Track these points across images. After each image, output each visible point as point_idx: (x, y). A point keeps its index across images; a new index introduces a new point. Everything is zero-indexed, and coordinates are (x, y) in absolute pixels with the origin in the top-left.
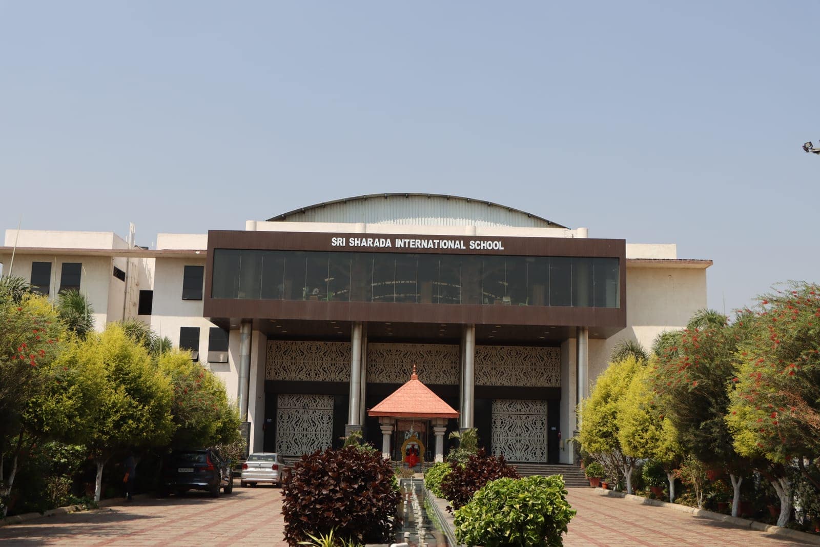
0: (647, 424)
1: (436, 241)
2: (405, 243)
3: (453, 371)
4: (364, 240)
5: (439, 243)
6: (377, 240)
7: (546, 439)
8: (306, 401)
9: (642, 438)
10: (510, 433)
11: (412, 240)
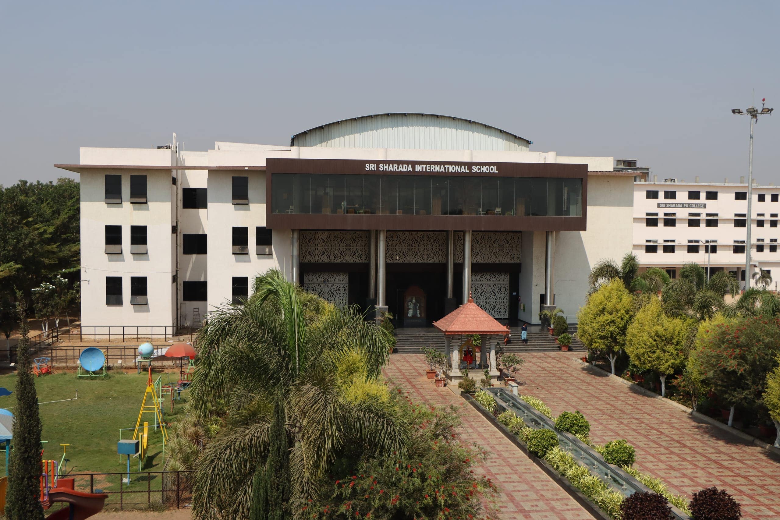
0: (655, 348)
1: (447, 166)
2: (423, 167)
3: (441, 253)
4: (391, 165)
5: (448, 168)
6: (401, 165)
7: (508, 301)
8: (326, 277)
9: (649, 357)
10: (481, 298)
11: (428, 166)
